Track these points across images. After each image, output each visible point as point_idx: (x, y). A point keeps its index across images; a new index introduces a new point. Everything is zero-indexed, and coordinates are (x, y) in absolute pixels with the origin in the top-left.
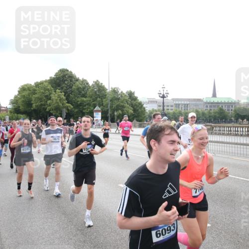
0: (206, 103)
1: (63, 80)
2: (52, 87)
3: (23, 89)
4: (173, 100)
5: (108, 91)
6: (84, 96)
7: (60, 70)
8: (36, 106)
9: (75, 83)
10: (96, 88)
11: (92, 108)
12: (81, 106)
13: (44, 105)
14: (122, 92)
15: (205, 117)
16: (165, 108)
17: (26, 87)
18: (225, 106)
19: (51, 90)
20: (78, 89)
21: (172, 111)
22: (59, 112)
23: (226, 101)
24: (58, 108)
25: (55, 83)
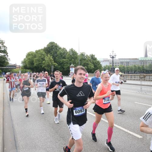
0: (141, 61)
1: (52, 49)
2: (45, 53)
3: (29, 55)
4: (119, 59)
5: (78, 55)
6: (64, 58)
7: (50, 43)
8: (36, 64)
9: (58, 51)
10: (71, 53)
12: (62, 64)
13: (41, 64)
14: (87, 55)
15: (140, 70)
16: (114, 64)
17: (30, 53)
19: (45, 55)
20: (61, 54)
21: (118, 66)
22: (49, 68)
24: (49, 66)
25: (47, 51)
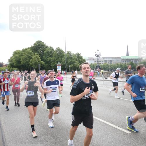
0: (123, 59)
1: (39, 47)
2: (32, 51)
3: (15, 53)
4: (104, 58)
5: (65, 53)
6: (51, 56)
7: (37, 41)
8: (23, 63)
9: (45, 49)
10: (58, 52)
11: (56, 63)
12: (49, 62)
13: (28, 62)
14: (73, 54)
15: (122, 68)
16: (99, 63)
17: (17, 52)
18: (134, 61)
19: (32, 53)
20: (48, 52)
21: (103, 64)
22: (36, 66)
23: (135, 58)
24: (36, 64)
25: (34, 49)
